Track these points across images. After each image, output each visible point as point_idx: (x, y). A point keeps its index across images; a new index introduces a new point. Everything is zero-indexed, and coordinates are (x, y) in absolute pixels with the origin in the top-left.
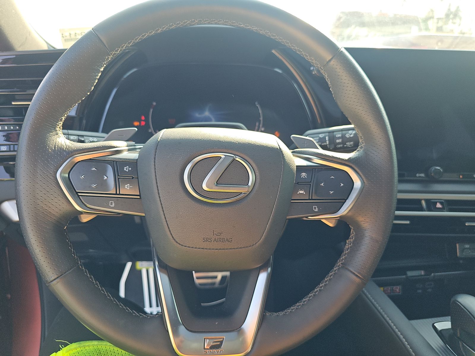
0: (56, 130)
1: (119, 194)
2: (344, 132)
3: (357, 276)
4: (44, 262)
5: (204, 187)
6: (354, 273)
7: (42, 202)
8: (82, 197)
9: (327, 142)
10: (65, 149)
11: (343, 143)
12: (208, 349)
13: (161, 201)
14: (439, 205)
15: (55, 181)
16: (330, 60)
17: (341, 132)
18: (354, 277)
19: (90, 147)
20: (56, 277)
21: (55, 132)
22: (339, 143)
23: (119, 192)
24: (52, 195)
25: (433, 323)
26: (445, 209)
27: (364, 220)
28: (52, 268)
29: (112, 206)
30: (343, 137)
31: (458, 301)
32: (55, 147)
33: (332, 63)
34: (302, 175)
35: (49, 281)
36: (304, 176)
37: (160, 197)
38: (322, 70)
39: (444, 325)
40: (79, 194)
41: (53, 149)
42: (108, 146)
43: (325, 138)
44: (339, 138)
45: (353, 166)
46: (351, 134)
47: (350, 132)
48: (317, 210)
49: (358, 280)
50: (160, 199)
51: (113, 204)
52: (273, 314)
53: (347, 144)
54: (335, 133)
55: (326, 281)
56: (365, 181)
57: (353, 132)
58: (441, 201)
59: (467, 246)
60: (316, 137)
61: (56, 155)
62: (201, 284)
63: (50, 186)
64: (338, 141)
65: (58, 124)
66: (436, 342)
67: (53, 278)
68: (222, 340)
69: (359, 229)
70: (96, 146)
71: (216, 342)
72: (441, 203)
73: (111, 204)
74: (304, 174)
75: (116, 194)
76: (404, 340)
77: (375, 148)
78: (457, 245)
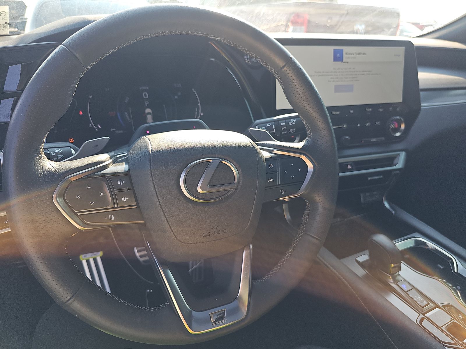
0: (40, 153)
1: (118, 207)
2: (287, 120)
3: (317, 239)
4: (57, 285)
5: (199, 190)
6: (314, 238)
7: (42, 228)
8: (82, 216)
9: (274, 130)
10: (54, 172)
11: (287, 130)
12: (214, 322)
13: (162, 209)
14: (349, 167)
15: (52, 206)
16: (284, 67)
17: (285, 121)
18: (315, 240)
19: (79, 166)
20: (71, 296)
21: (40, 156)
22: (284, 130)
23: (117, 205)
24: (51, 221)
25: (355, 258)
26: (353, 169)
27: (318, 195)
28: (65, 289)
29: (112, 219)
30: (287, 125)
31: (374, 241)
32: (43, 172)
33: (285, 69)
34: (270, 166)
35: (65, 301)
36: (271, 167)
37: (161, 205)
38: (277, 74)
39: (364, 257)
40: (78, 214)
41: (43, 173)
42: (96, 162)
43: (272, 126)
44: (283, 126)
45: (307, 154)
46: (293, 122)
47: (292, 120)
48: (283, 193)
49: (317, 242)
50: (161, 207)
51: (113, 217)
52: (258, 281)
53: (290, 130)
54: (279, 122)
55: (294, 247)
56: (316, 165)
57: (294, 120)
58: (350, 163)
59: (368, 194)
60: (265, 126)
61: (47, 180)
62: (144, 261)
63: (48, 211)
64: (283, 129)
65: (41, 147)
66: (361, 272)
67: (69, 298)
68: (224, 311)
69: (314, 203)
70: (85, 165)
71: (219, 315)
72: (351, 165)
73: (111, 217)
74: (271, 165)
75: (115, 208)
76: (340, 276)
77: (321, 137)
78: (361, 195)
